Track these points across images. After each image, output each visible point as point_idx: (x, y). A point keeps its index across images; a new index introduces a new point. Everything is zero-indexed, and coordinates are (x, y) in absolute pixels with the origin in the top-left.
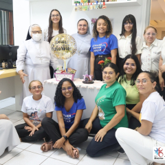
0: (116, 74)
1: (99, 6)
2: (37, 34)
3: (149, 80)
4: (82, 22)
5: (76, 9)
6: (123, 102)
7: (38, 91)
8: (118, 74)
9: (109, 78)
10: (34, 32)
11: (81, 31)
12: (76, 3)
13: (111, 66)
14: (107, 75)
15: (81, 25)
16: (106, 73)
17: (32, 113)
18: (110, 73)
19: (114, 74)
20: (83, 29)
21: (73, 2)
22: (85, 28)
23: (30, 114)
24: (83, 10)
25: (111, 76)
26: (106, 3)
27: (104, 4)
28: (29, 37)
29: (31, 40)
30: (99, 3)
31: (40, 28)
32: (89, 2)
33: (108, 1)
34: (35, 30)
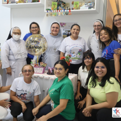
0: (66, 70)
1: (66, 13)
2: (17, 35)
4: (55, 25)
5: (47, 15)
8: (68, 70)
9: (59, 73)
12: (48, 10)
14: (57, 71)
15: (54, 27)
18: (60, 69)
19: (63, 70)
21: (45, 9)
22: (58, 30)
24: (53, 16)
25: (61, 72)
26: (71, 10)
27: (70, 12)
28: (10, 37)
30: (66, 11)
31: (20, 31)
32: (58, 9)
33: (73, 9)
34: (16, 32)
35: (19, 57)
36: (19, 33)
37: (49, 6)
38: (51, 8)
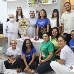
1: (40, 5)
2: (12, 19)
3: (63, 41)
6: (52, 50)
7: (14, 45)
10: (11, 18)
11: (32, 16)
12: (29, 3)
13: (46, 33)
16: (44, 37)
17: (12, 55)
18: (46, 36)
23: (10, 56)
25: (46, 38)
26: (43, 4)
27: (42, 4)
28: (8, 20)
29: (9, 21)
30: (40, 4)
32: (35, 3)
34: (11, 17)
35: (13, 31)
37: (30, 1)
38: (31, 3)
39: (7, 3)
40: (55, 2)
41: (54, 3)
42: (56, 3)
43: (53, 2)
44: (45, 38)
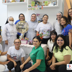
0: (40, 42)
1: (40, 8)
4: (34, 15)
5: (29, 9)
8: (41, 42)
9: (36, 44)
10: (10, 20)
12: (29, 6)
14: (35, 43)
15: (33, 17)
18: (36, 41)
19: (38, 42)
20: (34, 19)
22: (35, 18)
24: (32, 10)
26: (43, 7)
27: (42, 7)
28: (7, 22)
31: (13, 19)
32: (35, 6)
33: (44, 6)
35: (13, 34)
36: (13, 20)
37: (30, 4)
38: (31, 5)
39: (8, 6)
40: (56, 4)
41: (56, 6)
42: (57, 6)
43: (54, 5)
44: (35, 44)
